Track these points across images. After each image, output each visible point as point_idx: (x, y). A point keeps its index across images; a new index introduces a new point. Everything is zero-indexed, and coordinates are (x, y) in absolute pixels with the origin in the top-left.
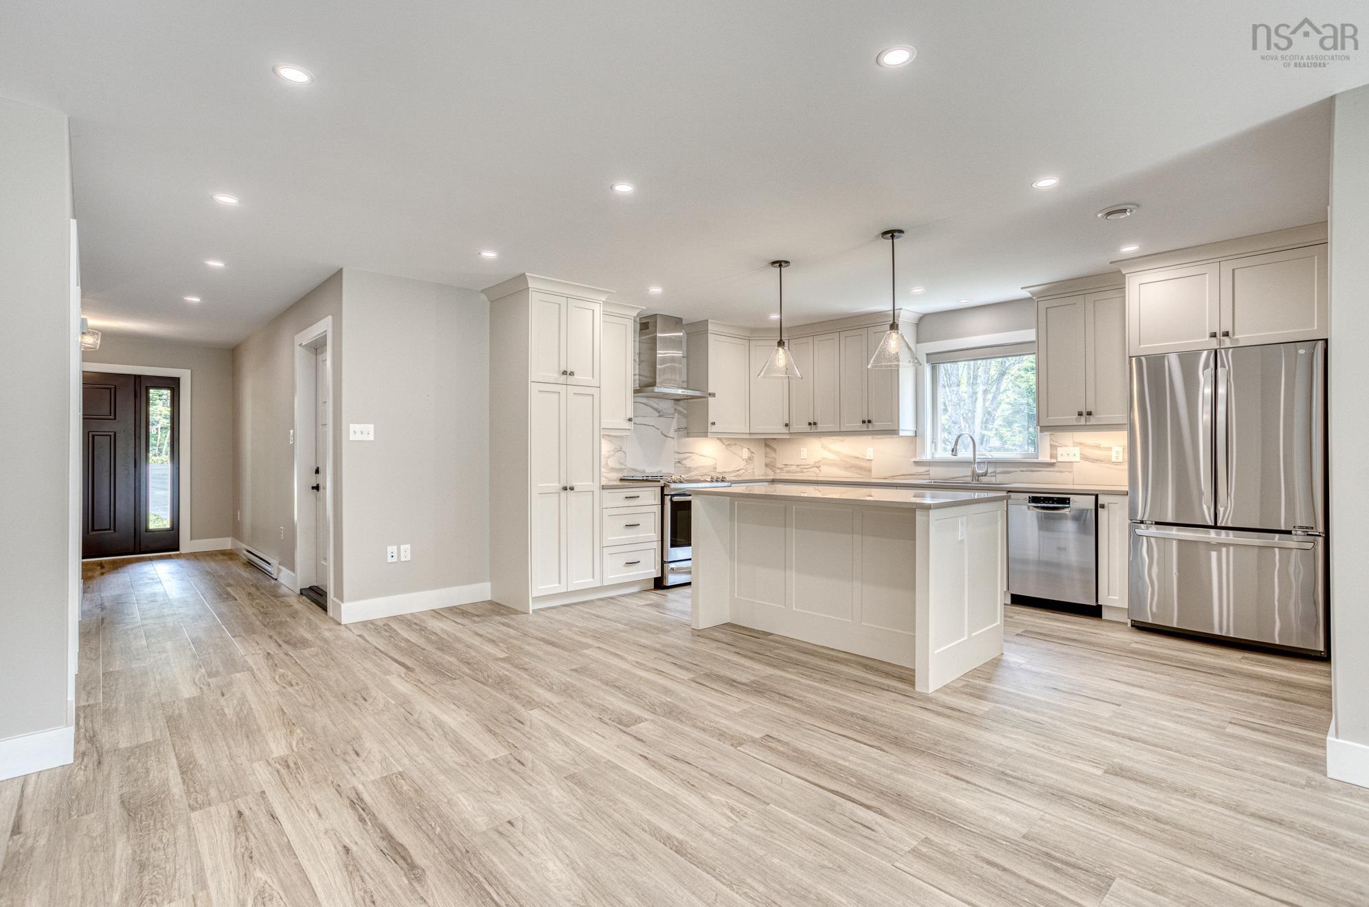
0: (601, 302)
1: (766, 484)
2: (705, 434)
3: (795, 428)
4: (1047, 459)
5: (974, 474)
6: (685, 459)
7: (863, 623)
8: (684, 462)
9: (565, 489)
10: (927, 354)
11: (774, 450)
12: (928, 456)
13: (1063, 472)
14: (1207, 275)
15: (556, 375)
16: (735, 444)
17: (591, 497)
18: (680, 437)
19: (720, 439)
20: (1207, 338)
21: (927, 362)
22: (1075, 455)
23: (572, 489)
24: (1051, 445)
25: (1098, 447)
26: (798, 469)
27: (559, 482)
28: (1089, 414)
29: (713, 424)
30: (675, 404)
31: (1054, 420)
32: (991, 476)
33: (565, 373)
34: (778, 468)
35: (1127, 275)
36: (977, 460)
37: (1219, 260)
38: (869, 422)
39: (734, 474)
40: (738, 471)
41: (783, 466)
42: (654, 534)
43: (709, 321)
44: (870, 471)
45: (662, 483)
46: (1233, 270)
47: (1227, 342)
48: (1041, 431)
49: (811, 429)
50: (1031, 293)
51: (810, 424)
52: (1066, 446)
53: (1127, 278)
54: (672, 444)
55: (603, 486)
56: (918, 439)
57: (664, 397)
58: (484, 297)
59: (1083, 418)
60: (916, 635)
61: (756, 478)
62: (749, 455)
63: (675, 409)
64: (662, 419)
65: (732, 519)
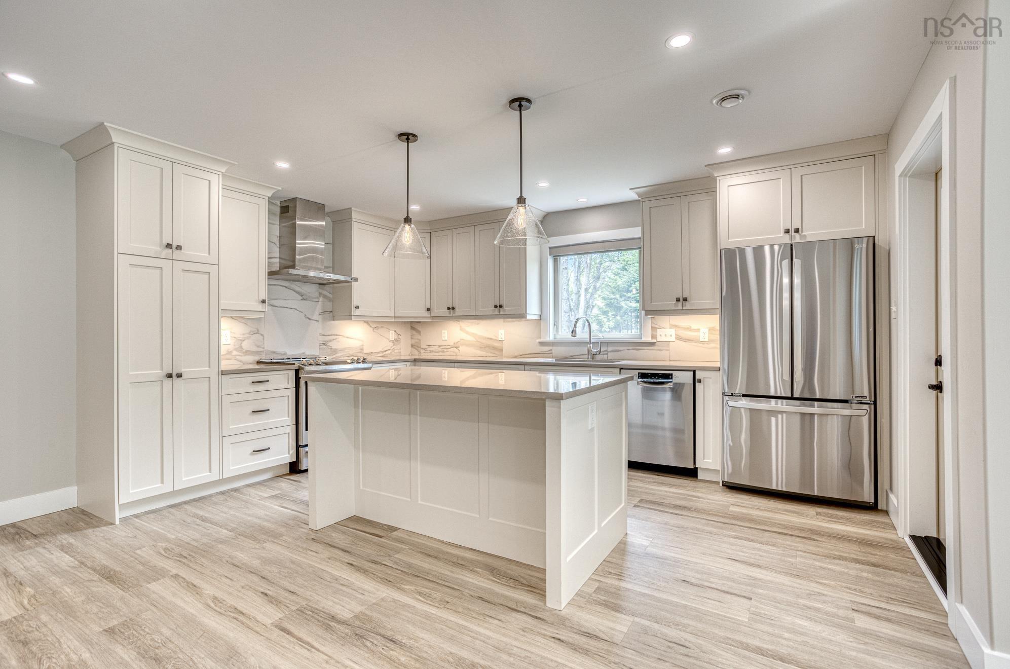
0: (221, 173)
1: (408, 364)
2: (349, 317)
3: (436, 312)
4: (649, 340)
5: (589, 351)
6: (331, 341)
7: (490, 519)
8: (330, 344)
9: (170, 376)
10: (550, 248)
11: (419, 332)
12: (551, 338)
13: (662, 350)
14: (781, 179)
15: (158, 249)
16: (382, 327)
17: (207, 383)
18: (324, 320)
19: (367, 322)
20: (782, 234)
21: (550, 255)
22: (671, 336)
23: (179, 376)
24: (652, 327)
25: (689, 329)
26: (440, 350)
27: (162, 369)
28: (685, 300)
29: (357, 307)
30: (319, 288)
31: (656, 305)
32: (603, 354)
33: (169, 246)
34: (423, 349)
35: (718, 178)
36: (592, 341)
37: (791, 167)
38: (501, 306)
39: (381, 355)
40: (385, 351)
41: (427, 347)
42: (287, 418)
43: (353, 208)
44: (501, 350)
45: (296, 366)
46: (801, 176)
47: (797, 239)
48: (646, 315)
49: (450, 313)
50: (639, 195)
51: (449, 308)
52: (664, 328)
53: (718, 181)
54: (316, 327)
55: (222, 371)
56: (542, 322)
57: (304, 279)
58: (64, 154)
59: (680, 304)
60: (547, 532)
61: (403, 358)
62: (396, 337)
63: (320, 294)
64: (304, 301)
65: (356, 406)
